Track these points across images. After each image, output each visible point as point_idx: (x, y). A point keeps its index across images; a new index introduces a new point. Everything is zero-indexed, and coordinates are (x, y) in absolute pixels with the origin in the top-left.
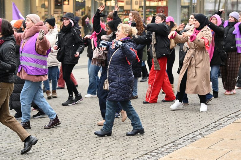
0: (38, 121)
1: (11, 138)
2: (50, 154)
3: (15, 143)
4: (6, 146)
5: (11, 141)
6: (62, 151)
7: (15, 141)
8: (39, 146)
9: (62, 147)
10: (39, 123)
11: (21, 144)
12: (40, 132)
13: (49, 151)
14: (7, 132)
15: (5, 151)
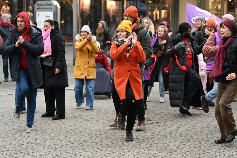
0: (209, 123)
1: (183, 138)
2: (221, 156)
3: (187, 143)
4: (178, 144)
5: (183, 140)
6: (233, 154)
7: (186, 141)
8: (210, 147)
9: (234, 150)
10: (211, 124)
11: (192, 144)
12: (211, 133)
13: (221, 153)
14: (179, 131)
15: (177, 150)
